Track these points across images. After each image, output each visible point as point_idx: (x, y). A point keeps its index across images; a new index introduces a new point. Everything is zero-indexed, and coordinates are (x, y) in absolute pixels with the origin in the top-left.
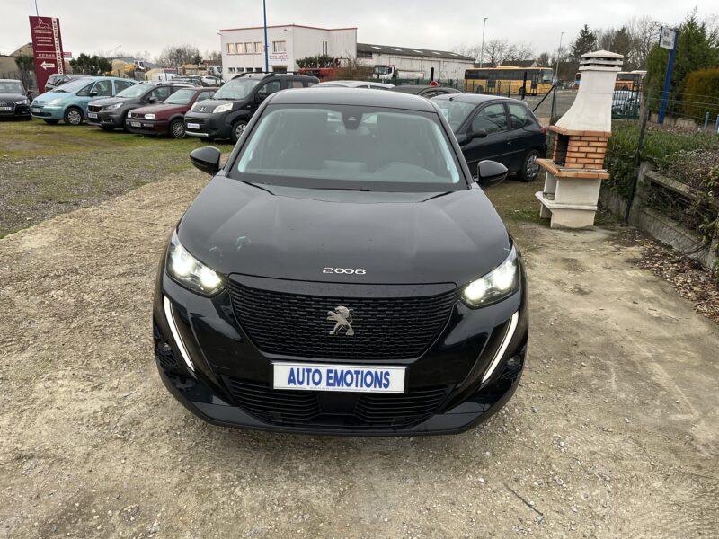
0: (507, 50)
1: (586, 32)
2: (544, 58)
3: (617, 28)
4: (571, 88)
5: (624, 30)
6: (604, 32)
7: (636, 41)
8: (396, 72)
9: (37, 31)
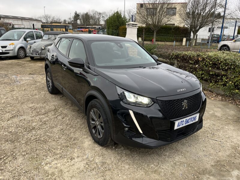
0: (52, 18)
1: (76, 13)
2: (65, 21)
3: (85, 13)
4: (76, 31)
5: (87, 13)
6: (82, 14)
7: (91, 17)
8: (13, 25)
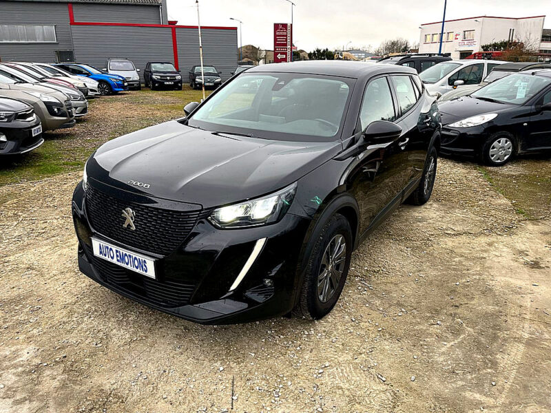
9: (277, 33)
